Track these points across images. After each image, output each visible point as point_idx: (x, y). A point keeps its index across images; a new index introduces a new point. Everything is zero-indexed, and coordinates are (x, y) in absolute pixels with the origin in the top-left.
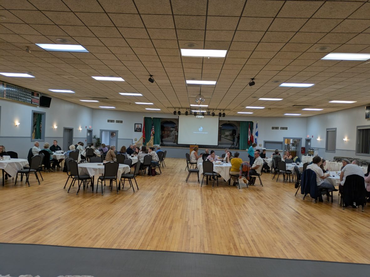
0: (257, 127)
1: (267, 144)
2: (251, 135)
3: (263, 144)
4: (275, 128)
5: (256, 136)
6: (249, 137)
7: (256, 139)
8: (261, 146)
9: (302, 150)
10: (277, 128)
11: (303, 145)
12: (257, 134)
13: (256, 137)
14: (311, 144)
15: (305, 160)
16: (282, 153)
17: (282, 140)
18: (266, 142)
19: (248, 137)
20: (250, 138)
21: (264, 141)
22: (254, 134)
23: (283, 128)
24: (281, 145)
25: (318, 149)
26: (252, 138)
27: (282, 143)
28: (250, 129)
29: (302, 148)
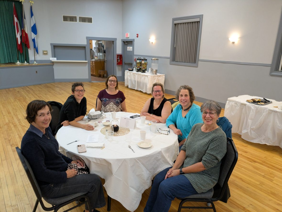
0: (32, 15)
1: (58, 50)
2: (23, 31)
3: (49, 49)
4: (69, 19)
5: (33, 34)
6: (18, 36)
7: (34, 40)
8: (47, 54)
9: (118, 60)
10: (73, 19)
11: (119, 51)
12: (34, 29)
13: (33, 36)
14: (133, 49)
15: (133, 79)
16: (87, 65)
17: (84, 42)
18: (55, 47)
19: (15, 36)
20: (21, 37)
21: (51, 44)
22: (28, 30)
23: (83, 20)
24: (82, 51)
25: (157, 59)
26: (24, 37)
27: (85, 47)
28: (18, 19)
29: (118, 55)
